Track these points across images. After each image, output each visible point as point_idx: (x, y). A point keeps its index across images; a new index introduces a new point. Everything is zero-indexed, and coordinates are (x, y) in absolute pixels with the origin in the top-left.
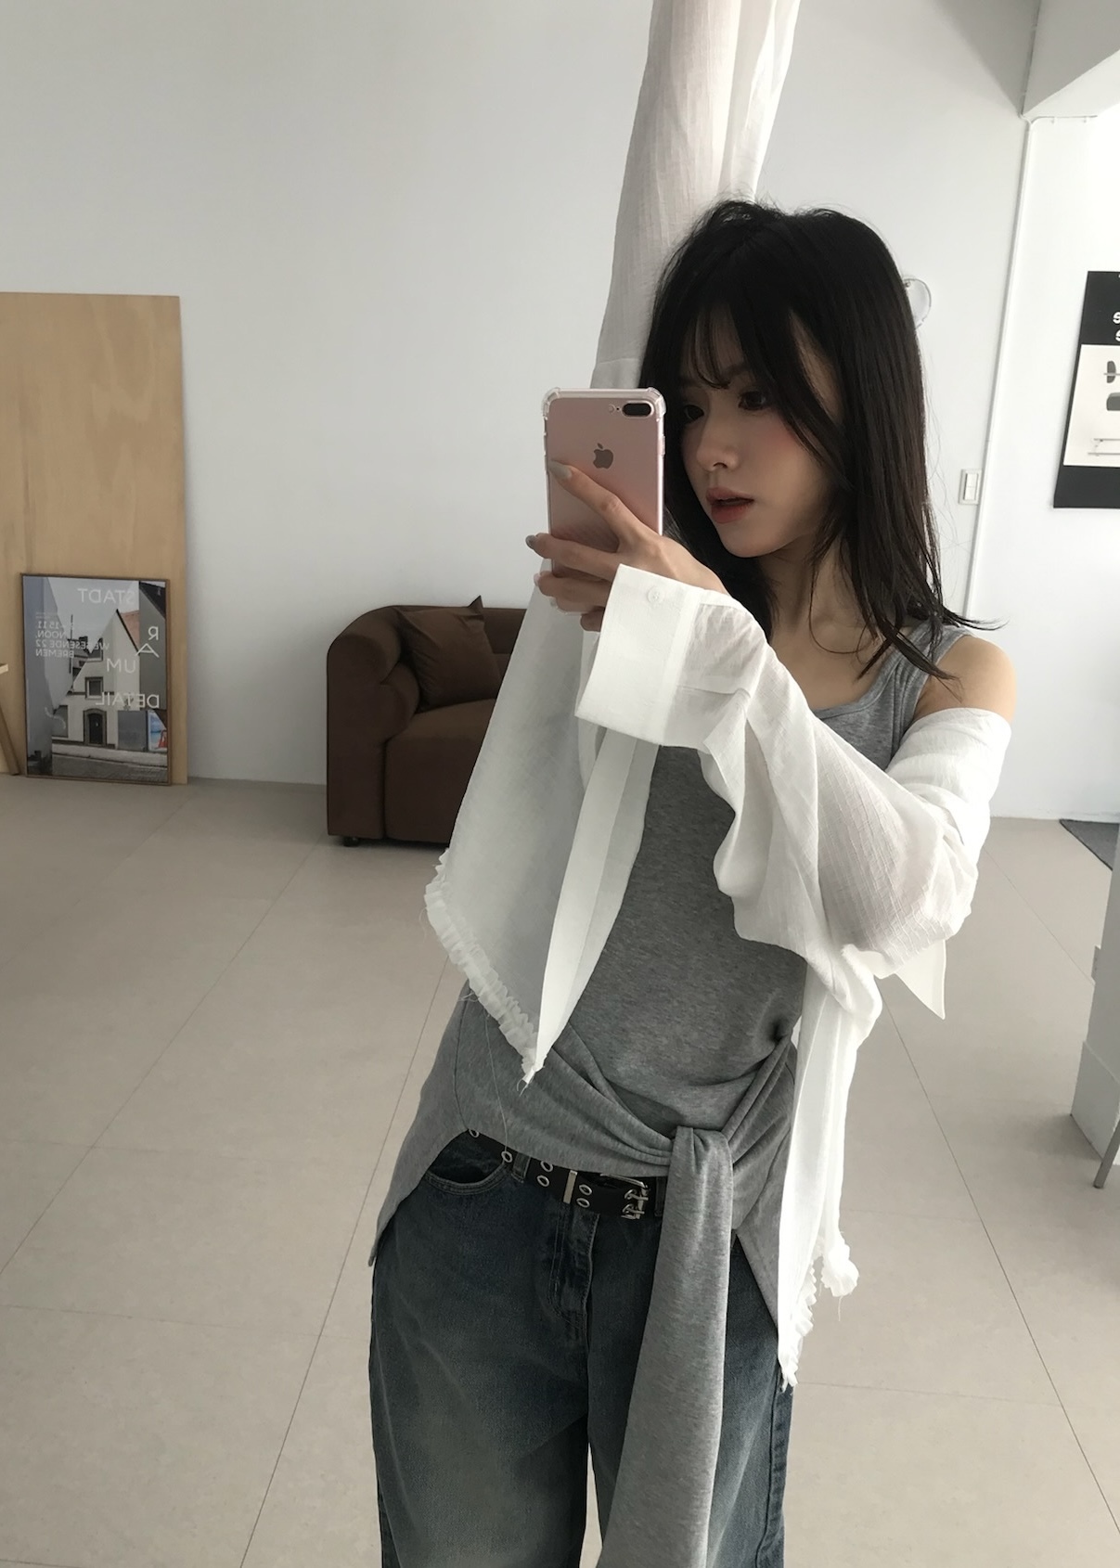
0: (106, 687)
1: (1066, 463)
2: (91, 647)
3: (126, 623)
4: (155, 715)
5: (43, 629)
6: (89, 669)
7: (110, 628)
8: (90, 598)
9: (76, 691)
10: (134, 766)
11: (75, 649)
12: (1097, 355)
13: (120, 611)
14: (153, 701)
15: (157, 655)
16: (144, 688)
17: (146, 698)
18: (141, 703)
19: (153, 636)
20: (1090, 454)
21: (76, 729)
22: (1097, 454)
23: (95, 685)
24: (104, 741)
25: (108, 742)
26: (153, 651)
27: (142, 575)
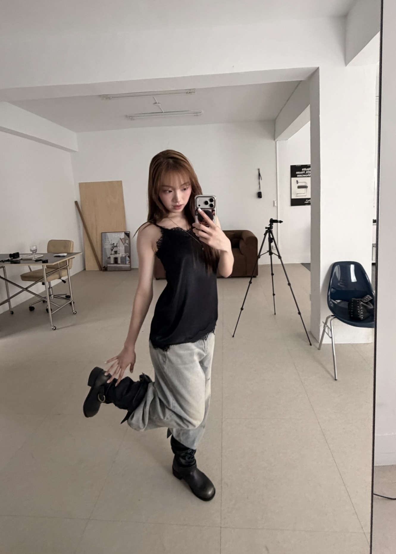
0: (118, 252)
1: (292, 198)
2: (115, 245)
3: (122, 240)
4: (128, 257)
5: (106, 243)
6: (114, 250)
7: (119, 242)
8: (115, 236)
9: (112, 253)
10: (123, 267)
11: (112, 246)
12: (294, 179)
13: (121, 238)
14: (127, 254)
15: (128, 246)
16: (125, 252)
18: (125, 255)
19: (127, 242)
20: (296, 196)
21: (112, 261)
23: (116, 252)
25: (119, 263)
26: (127, 245)
27: (125, 231)
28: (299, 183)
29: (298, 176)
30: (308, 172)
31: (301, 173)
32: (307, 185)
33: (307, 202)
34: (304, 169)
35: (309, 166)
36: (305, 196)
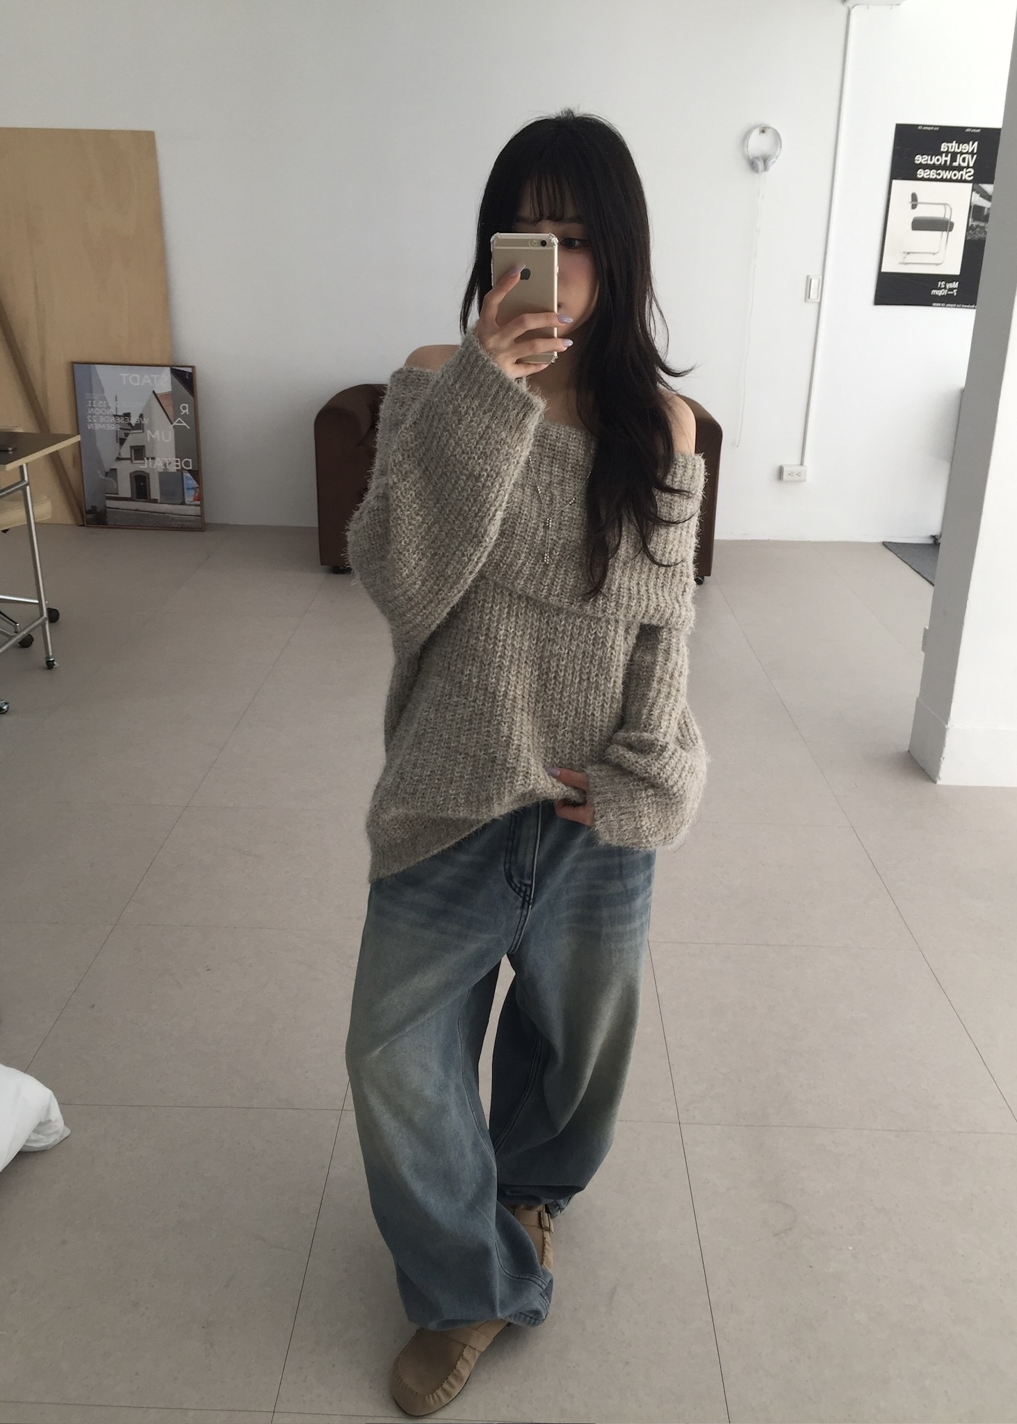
0: (148, 454)
1: (883, 270)
2: (134, 421)
3: (162, 402)
4: (189, 475)
5: (91, 408)
6: (133, 439)
7: (148, 406)
8: (131, 382)
9: (123, 456)
10: (173, 516)
11: (120, 423)
12: (903, 188)
13: (156, 392)
14: (187, 464)
16: (179, 455)
17: (181, 461)
18: (177, 466)
19: (184, 412)
20: (900, 263)
21: (125, 488)
22: (906, 264)
23: (139, 452)
24: (148, 497)
25: (152, 498)
26: (185, 424)
27: (171, 363)
28: (918, 205)
29: (921, 173)
30: (964, 160)
31: (935, 159)
32: (952, 220)
33: (941, 291)
34: (948, 147)
35: (970, 132)
36: (937, 264)
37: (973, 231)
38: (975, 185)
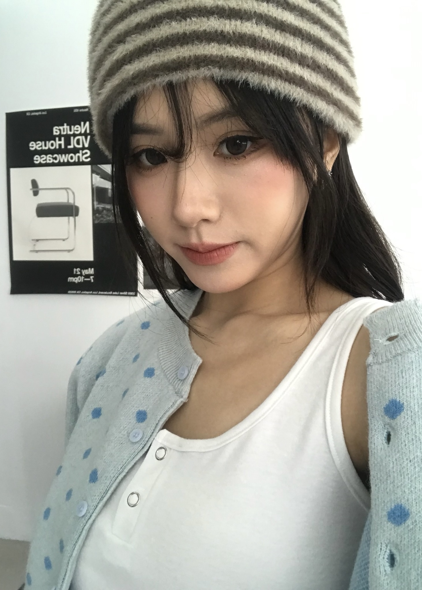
12: (23, 176)
22: (37, 251)
28: (41, 192)
29: (37, 159)
30: (78, 143)
31: (49, 145)
32: (76, 204)
33: (77, 279)
34: (60, 130)
35: (79, 112)
36: (69, 251)
37: (99, 214)
38: (94, 166)
